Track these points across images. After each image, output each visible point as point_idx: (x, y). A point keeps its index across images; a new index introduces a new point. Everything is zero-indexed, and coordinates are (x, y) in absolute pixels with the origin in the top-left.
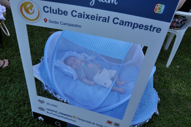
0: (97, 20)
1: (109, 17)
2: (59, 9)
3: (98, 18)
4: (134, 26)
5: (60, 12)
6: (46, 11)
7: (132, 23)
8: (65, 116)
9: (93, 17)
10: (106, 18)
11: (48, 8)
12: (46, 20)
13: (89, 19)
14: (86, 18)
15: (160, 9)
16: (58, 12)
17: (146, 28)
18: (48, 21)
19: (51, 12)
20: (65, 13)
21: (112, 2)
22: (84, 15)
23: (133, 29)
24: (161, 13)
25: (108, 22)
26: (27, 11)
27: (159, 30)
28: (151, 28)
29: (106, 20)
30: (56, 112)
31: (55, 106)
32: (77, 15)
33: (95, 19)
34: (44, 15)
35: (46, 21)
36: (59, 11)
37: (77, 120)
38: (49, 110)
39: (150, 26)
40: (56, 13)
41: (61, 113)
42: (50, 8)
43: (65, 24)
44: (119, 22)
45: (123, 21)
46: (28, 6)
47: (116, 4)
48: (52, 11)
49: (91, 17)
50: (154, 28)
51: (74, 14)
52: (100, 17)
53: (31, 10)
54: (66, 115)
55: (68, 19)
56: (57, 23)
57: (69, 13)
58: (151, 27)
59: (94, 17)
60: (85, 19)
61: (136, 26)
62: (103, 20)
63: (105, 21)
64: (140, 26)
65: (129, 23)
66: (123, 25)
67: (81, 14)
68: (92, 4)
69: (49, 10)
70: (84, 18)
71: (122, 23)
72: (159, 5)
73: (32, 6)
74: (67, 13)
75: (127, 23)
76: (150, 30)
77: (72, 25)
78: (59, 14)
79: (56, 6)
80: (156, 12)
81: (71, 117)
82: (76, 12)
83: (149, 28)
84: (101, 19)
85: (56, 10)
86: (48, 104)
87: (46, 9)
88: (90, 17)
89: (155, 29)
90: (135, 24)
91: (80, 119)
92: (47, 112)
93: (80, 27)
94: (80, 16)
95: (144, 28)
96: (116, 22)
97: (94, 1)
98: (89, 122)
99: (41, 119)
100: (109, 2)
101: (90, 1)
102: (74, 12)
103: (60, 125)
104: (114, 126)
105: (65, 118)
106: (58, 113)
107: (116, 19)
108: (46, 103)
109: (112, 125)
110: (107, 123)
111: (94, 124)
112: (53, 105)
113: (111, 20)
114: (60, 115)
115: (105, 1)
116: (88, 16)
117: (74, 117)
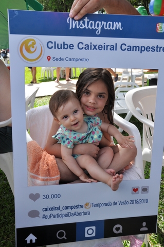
0: (104, 49)
1: (116, 44)
2: (64, 42)
3: (105, 47)
4: (142, 49)
5: (66, 46)
6: (50, 47)
7: (139, 47)
8: (73, 211)
9: (100, 47)
10: (113, 46)
11: (52, 43)
12: (49, 58)
13: (96, 49)
14: (93, 49)
15: (161, 28)
17: (153, 49)
18: (52, 59)
19: (55, 48)
20: (71, 47)
21: (118, 28)
22: (91, 45)
23: (141, 53)
24: (163, 31)
25: (116, 50)
26: (28, 50)
28: (158, 49)
29: (113, 48)
30: (58, 208)
31: (57, 196)
32: (84, 47)
33: (103, 48)
34: (48, 53)
35: (49, 60)
36: (64, 45)
37: (92, 210)
38: (46, 210)
39: (156, 46)
40: (61, 48)
41: (67, 208)
42: (55, 42)
43: (71, 60)
44: (126, 47)
45: (131, 47)
46: (30, 43)
47: (121, 29)
48: (56, 46)
49: (99, 47)
50: (160, 48)
51: (81, 46)
52: (107, 46)
53: (33, 47)
54: (74, 207)
55: (75, 53)
56: (62, 59)
58: (157, 47)
59: (102, 47)
62: (110, 49)
63: (113, 50)
64: (147, 49)
65: (136, 47)
66: (130, 50)
67: (88, 45)
68: (98, 33)
69: (53, 45)
70: (91, 49)
71: (130, 48)
72: (159, 24)
74: (73, 46)
75: (135, 48)
76: (157, 51)
77: (78, 60)
78: (64, 48)
79: (60, 39)
80: (159, 31)
81: (82, 206)
82: (83, 44)
83: (156, 49)
84: (109, 47)
85: (61, 44)
86: (46, 197)
87: (50, 45)
88: (97, 47)
89: (162, 49)
90: (142, 47)
91: (95, 205)
93: (88, 60)
94: (87, 47)
95: (151, 49)
96: (123, 49)
97: (100, 30)
98: (109, 204)
99: (31, 241)
100: (114, 28)
101: (96, 30)
102: (80, 45)
103: (64, 237)
104: (142, 193)
105: (73, 215)
106: (61, 209)
107: (123, 46)
108: (42, 197)
109: (138, 193)
110: (132, 193)
111: (115, 204)
112: (54, 196)
113: (119, 47)
114: (65, 212)
115: (111, 27)
116: (95, 47)
117: (87, 205)
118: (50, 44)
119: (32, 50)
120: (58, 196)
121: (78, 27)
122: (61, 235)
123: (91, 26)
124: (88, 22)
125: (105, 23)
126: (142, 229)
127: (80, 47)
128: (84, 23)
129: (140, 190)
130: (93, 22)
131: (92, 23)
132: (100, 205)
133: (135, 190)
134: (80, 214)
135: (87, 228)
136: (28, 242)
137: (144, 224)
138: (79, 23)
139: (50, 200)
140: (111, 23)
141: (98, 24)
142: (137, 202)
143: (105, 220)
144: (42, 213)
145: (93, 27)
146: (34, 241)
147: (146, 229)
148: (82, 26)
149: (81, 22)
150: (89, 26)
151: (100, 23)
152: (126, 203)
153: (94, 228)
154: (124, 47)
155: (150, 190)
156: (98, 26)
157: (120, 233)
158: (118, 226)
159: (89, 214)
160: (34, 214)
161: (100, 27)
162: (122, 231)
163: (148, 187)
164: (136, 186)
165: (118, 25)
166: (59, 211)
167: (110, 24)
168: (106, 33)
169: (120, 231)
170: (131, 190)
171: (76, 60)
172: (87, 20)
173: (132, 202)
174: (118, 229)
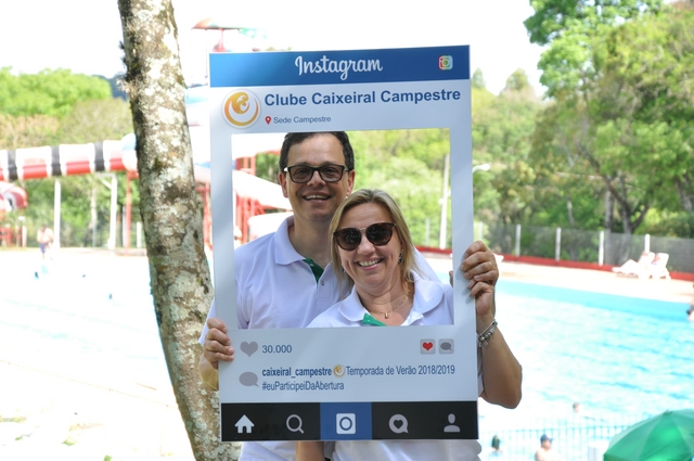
0: (355, 102)
1: (374, 93)
2: (290, 95)
3: (357, 99)
4: (417, 98)
5: (294, 101)
6: (270, 102)
7: (411, 94)
8: (314, 379)
9: (348, 99)
10: (369, 96)
11: (273, 97)
12: (268, 120)
13: (342, 102)
14: (337, 102)
15: (447, 62)
16: (292, 100)
17: (436, 96)
18: (273, 121)
19: (277, 104)
20: (302, 100)
21: (374, 69)
22: (333, 97)
23: (416, 103)
24: (450, 68)
25: (374, 101)
26: (237, 109)
27: (456, 95)
28: (444, 95)
29: (369, 98)
30: (288, 373)
32: (323, 99)
33: (353, 100)
35: (268, 122)
37: (347, 380)
38: (269, 373)
39: (440, 91)
40: (287, 103)
41: (302, 372)
42: (277, 95)
43: (302, 120)
44: (391, 96)
45: (398, 95)
46: (240, 99)
47: (380, 70)
48: (280, 101)
49: (346, 99)
50: (449, 93)
51: (317, 99)
52: (360, 96)
53: (245, 105)
54: (315, 372)
55: (309, 110)
56: (288, 120)
57: (309, 100)
58: (443, 92)
59: (351, 98)
60: (335, 104)
61: (419, 97)
62: (365, 101)
63: (370, 101)
64: (426, 96)
66: (398, 100)
67: (329, 97)
68: (344, 77)
69: (274, 100)
70: (333, 102)
71: (397, 98)
72: (443, 57)
73: (246, 99)
74: (305, 100)
75: (404, 96)
76: (444, 98)
77: (314, 120)
78: (292, 103)
79: (284, 91)
80: (443, 68)
81: (330, 371)
82: (320, 95)
83: (441, 95)
84: (362, 99)
85: (287, 98)
86: (267, 349)
87: (270, 100)
88: (343, 99)
89: (451, 95)
90: (416, 94)
91: (352, 372)
92: (266, 386)
93: (329, 119)
94: (328, 100)
95: (433, 97)
96: (386, 98)
97: (346, 73)
98: (377, 371)
99: (245, 428)
100: (369, 69)
101: (340, 73)
102: (317, 96)
103: (299, 429)
104: (441, 353)
105: (314, 387)
106: (293, 374)
107: (385, 94)
108: (261, 349)
109: (434, 352)
110: (422, 353)
111: (390, 371)
113: (378, 97)
114: (301, 380)
115: (364, 68)
116: (340, 99)
117: (337, 369)
118: (269, 98)
119: (243, 108)
121: (312, 71)
122: (294, 423)
123: (333, 68)
124: (327, 63)
125: (354, 63)
126: (448, 429)
127: (317, 101)
128: (321, 64)
129: (437, 346)
130: (335, 63)
131: (333, 65)
132: (362, 372)
133: (428, 346)
134: (326, 386)
135: (339, 416)
136: (240, 431)
137: (452, 418)
138: (314, 66)
139: (274, 355)
140: (364, 62)
141: (343, 65)
142: (433, 370)
143: (375, 405)
144: (262, 379)
145: (336, 69)
146: (249, 431)
147: (456, 429)
148: (318, 69)
149: (317, 63)
150: (330, 69)
151: (346, 62)
152: (411, 371)
153: (352, 416)
154: (386, 96)
155: (456, 347)
156: (343, 68)
157: (404, 433)
159: (342, 387)
160: (248, 379)
161: (346, 69)
162: (408, 428)
163: (452, 340)
164: (427, 338)
165: (374, 65)
166: (289, 377)
167: (361, 64)
168: (355, 77)
169: (404, 429)
170: (419, 346)
171: (310, 120)
172: (324, 59)
173: (423, 369)
174: (398, 424)
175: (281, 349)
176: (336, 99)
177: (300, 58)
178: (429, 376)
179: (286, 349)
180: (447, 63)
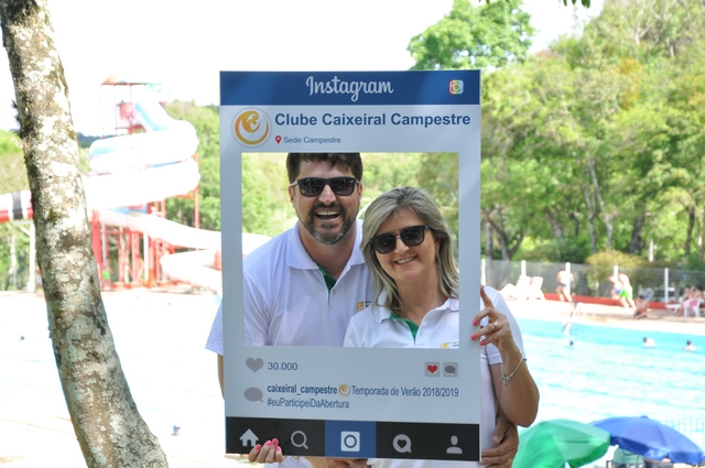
0: (365, 123)
1: (384, 115)
2: (301, 115)
3: (367, 120)
4: (427, 121)
5: (304, 121)
6: (280, 122)
7: (422, 118)
8: (320, 397)
9: (358, 121)
10: (380, 118)
11: (283, 116)
12: (278, 140)
13: (352, 124)
14: (348, 124)
17: (446, 120)
18: (282, 140)
19: (288, 124)
20: (312, 121)
21: (385, 91)
22: (344, 118)
23: (426, 126)
24: (461, 92)
25: (384, 123)
26: (247, 128)
27: (466, 120)
28: (453, 120)
29: (380, 121)
30: (294, 390)
32: (333, 120)
33: (363, 122)
34: (277, 130)
35: (278, 141)
36: (302, 119)
37: (352, 398)
38: (274, 389)
39: (450, 115)
40: (297, 123)
41: (308, 390)
42: (288, 115)
43: (312, 141)
44: (401, 119)
45: (408, 118)
46: (251, 118)
47: (391, 92)
48: (290, 121)
49: (356, 121)
50: (459, 118)
51: (328, 119)
52: (370, 118)
54: (321, 390)
55: (319, 130)
56: (298, 140)
57: (320, 120)
58: (453, 117)
59: (361, 120)
61: (429, 120)
62: (375, 123)
63: (380, 123)
64: (436, 120)
65: (417, 119)
67: (339, 118)
68: (354, 99)
69: (285, 119)
70: (344, 124)
72: (454, 81)
73: (257, 118)
74: (316, 120)
75: (415, 119)
76: (454, 123)
77: (324, 140)
78: (302, 123)
79: (295, 110)
80: (454, 93)
81: (335, 390)
82: (331, 116)
83: (451, 119)
84: (372, 120)
85: (297, 118)
86: (273, 366)
87: (280, 119)
88: (353, 121)
89: (461, 120)
90: (426, 118)
91: (357, 391)
92: (270, 402)
93: (339, 140)
94: (338, 121)
95: (443, 121)
96: (396, 121)
97: (357, 94)
98: (382, 392)
99: (249, 442)
100: (380, 91)
101: (352, 94)
102: (327, 117)
103: (304, 444)
104: (445, 376)
105: (319, 405)
106: (298, 391)
107: (396, 117)
108: (266, 366)
109: (438, 375)
110: (427, 375)
111: (395, 392)
112: (286, 366)
113: (388, 119)
115: (375, 90)
116: (350, 120)
117: (343, 388)
118: (280, 117)
119: (253, 127)
120: (293, 366)
121: (323, 92)
122: (299, 439)
123: (344, 89)
124: (339, 84)
125: (365, 84)
126: (450, 451)
127: (327, 122)
128: (332, 85)
129: (441, 369)
130: (346, 84)
131: (344, 86)
132: (367, 392)
133: (432, 369)
134: (331, 405)
135: (344, 434)
136: (245, 444)
137: (454, 440)
138: (325, 86)
140: (375, 84)
141: (354, 86)
142: (437, 392)
143: (378, 423)
144: (267, 395)
145: (346, 90)
146: (254, 444)
147: (458, 451)
148: (328, 89)
149: (328, 83)
150: (341, 89)
151: (357, 84)
152: (416, 393)
153: (357, 435)
155: (460, 370)
156: (354, 89)
157: (407, 453)
158: (402, 437)
159: (347, 406)
160: (253, 394)
161: (357, 91)
162: (411, 448)
163: (456, 364)
164: (432, 361)
165: (385, 87)
166: (294, 394)
167: (372, 86)
168: (365, 99)
169: (407, 448)
170: (423, 368)
171: (320, 141)
172: (335, 80)
173: (427, 392)
174: (402, 444)
175: (287, 366)
176: (347, 121)
177: (312, 78)
178: (433, 398)
179: (292, 366)
180: (457, 87)
